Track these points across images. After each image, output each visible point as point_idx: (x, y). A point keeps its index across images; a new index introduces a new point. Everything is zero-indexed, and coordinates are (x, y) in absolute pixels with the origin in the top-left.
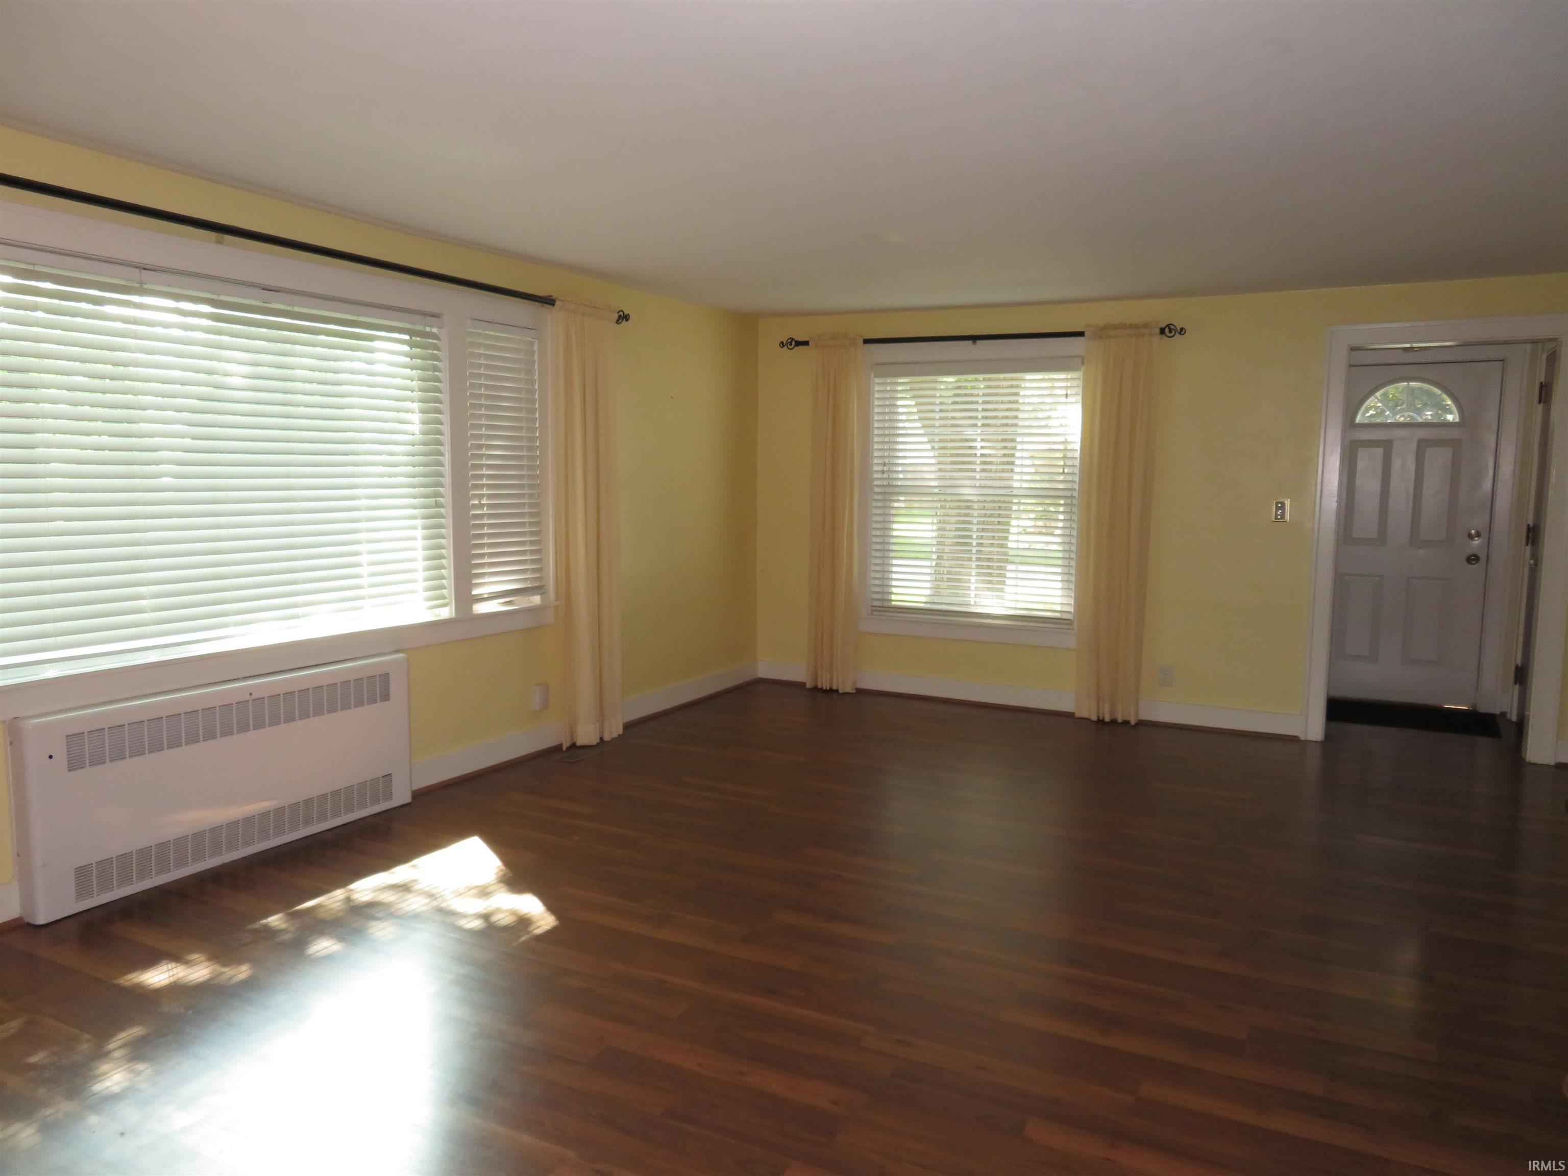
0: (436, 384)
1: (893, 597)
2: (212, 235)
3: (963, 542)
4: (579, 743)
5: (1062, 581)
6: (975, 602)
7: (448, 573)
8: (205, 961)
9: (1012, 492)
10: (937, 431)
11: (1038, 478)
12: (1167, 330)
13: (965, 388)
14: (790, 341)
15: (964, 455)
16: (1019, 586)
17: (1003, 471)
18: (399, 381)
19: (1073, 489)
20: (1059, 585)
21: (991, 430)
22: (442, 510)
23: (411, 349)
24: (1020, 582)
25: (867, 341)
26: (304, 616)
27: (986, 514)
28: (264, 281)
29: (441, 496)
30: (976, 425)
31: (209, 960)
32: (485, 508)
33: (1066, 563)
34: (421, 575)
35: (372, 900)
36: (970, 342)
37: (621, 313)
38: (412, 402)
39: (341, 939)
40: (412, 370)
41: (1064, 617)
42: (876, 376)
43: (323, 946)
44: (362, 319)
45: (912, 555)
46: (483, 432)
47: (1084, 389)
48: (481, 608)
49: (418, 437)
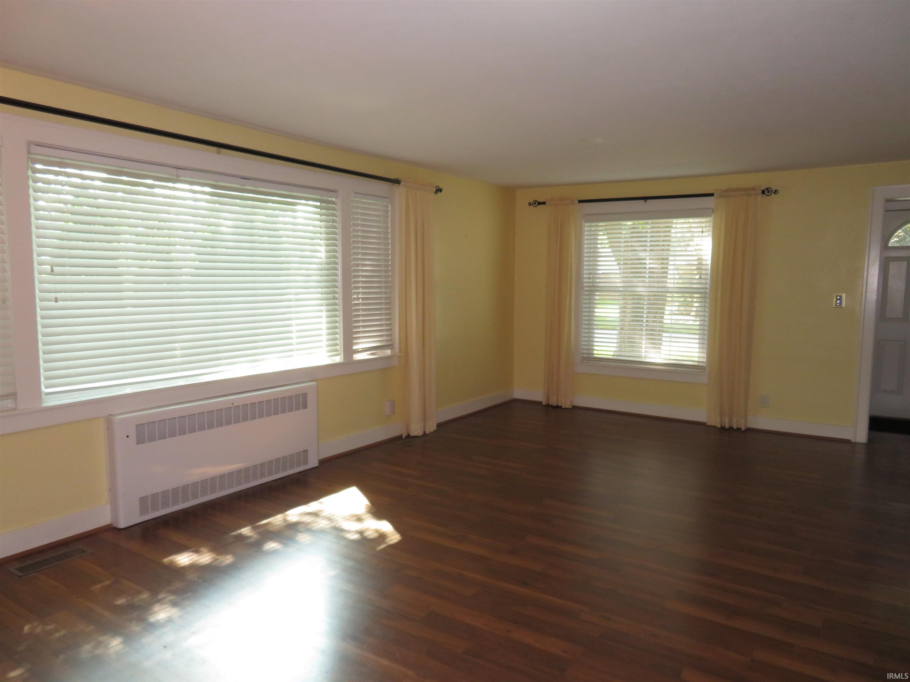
0: (334, 230)
1: (595, 352)
2: (215, 149)
3: (637, 319)
4: (412, 435)
5: (699, 343)
6: (645, 355)
7: (340, 337)
8: (207, 552)
9: (668, 290)
10: (622, 254)
11: (681, 281)
12: (766, 192)
13: (638, 228)
14: (534, 202)
15: (637, 268)
16: (673, 346)
17: (661, 277)
18: (311, 228)
19: (706, 288)
20: (697, 346)
21: (654, 253)
22: (336, 301)
23: (321, 210)
24: (673, 344)
25: (580, 201)
26: (262, 360)
27: (650, 303)
28: (243, 174)
29: (336, 293)
30: (646, 250)
31: (210, 551)
32: (361, 300)
33: (701, 332)
34: (324, 338)
35: (297, 522)
36: (642, 201)
37: (438, 188)
38: (321, 240)
39: (282, 543)
40: (321, 222)
41: (700, 365)
42: (586, 222)
43: (271, 545)
44: (294, 194)
45: (604, 327)
46: (360, 256)
47: (714, 228)
48: (358, 357)
49: (324, 260)
